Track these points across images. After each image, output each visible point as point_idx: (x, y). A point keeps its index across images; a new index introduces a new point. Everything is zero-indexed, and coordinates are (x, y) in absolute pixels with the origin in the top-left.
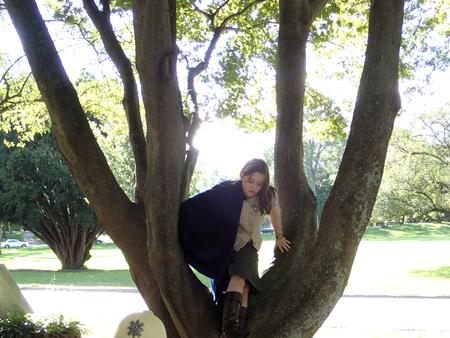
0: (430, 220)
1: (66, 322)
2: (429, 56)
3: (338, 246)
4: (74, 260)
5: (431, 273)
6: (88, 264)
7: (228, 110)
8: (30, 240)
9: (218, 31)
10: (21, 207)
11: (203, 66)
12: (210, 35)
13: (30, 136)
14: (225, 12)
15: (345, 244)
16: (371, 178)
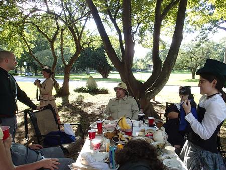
0: (184, 69)
1: (105, 88)
2: (187, 30)
3: (167, 72)
4: (105, 77)
5: (183, 81)
6: (108, 77)
7: (140, 42)
8: (96, 72)
9: (139, 24)
10: (94, 64)
11: (135, 32)
12: (137, 25)
13: (97, 48)
14: (140, 19)
15: (168, 72)
16: (175, 56)
